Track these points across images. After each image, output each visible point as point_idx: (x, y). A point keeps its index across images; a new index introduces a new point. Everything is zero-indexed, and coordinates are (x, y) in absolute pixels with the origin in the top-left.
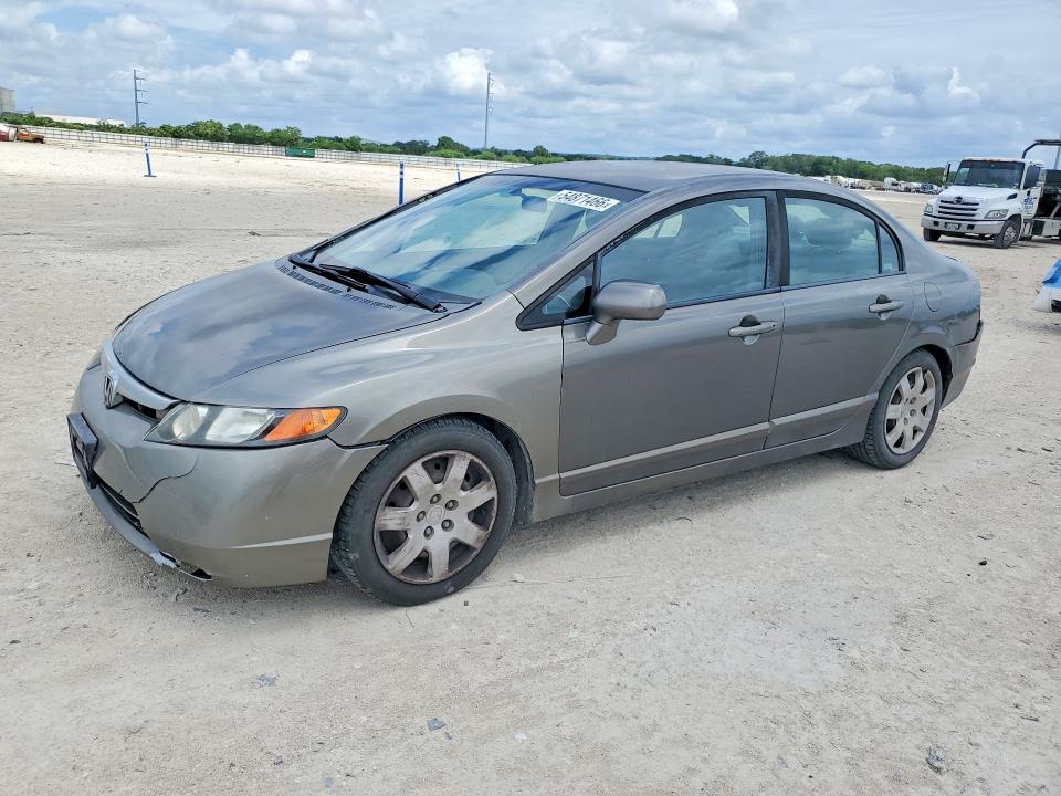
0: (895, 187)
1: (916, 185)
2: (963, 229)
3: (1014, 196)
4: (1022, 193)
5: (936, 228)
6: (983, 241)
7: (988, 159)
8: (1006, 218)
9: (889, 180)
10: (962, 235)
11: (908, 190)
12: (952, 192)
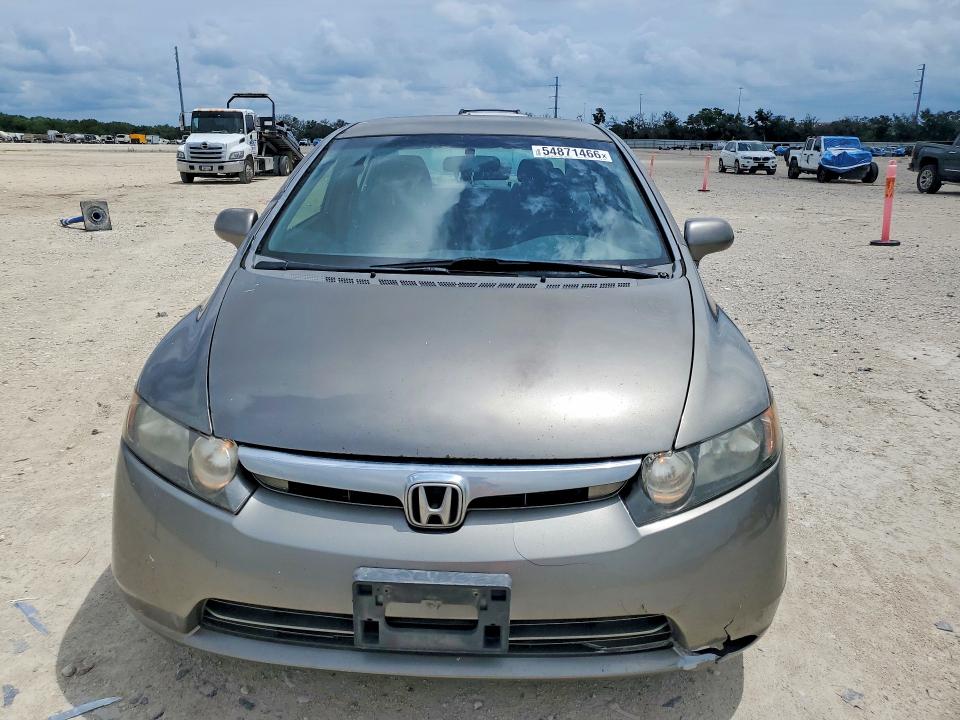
0: (61, 139)
1: (78, 136)
2: (216, 170)
3: (243, 140)
4: (247, 136)
5: (192, 171)
6: (232, 178)
7: (214, 110)
8: (244, 158)
9: (52, 133)
10: (215, 175)
11: (73, 141)
12: (195, 139)
